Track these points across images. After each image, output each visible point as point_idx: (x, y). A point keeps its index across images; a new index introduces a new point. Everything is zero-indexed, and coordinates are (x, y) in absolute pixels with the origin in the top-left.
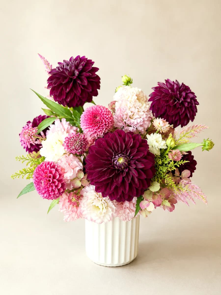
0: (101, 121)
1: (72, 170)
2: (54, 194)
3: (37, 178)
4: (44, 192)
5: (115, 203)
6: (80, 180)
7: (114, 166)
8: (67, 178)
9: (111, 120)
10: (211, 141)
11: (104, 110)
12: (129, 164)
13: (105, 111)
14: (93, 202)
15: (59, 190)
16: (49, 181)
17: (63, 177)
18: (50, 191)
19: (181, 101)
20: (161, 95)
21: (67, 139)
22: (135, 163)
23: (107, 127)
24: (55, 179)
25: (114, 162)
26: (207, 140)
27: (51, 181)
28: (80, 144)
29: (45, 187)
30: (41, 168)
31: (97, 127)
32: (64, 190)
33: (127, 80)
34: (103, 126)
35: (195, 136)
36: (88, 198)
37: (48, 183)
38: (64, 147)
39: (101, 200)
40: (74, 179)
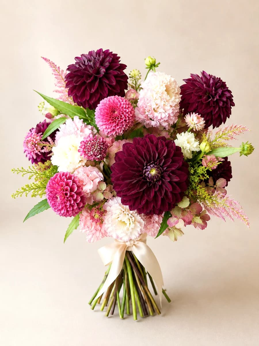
0: (120, 117)
1: (92, 182)
2: (73, 210)
3: (51, 192)
4: (60, 208)
5: (143, 217)
6: (102, 192)
7: (145, 178)
8: (86, 191)
9: (131, 115)
10: (251, 144)
11: (122, 103)
12: (163, 177)
13: (124, 104)
14: (119, 217)
15: (78, 204)
16: (66, 194)
17: (82, 189)
18: (68, 207)
19: (215, 99)
20: (194, 89)
21: (83, 143)
22: (169, 176)
23: (127, 124)
24: (73, 192)
25: (145, 174)
26: (246, 143)
27: (69, 194)
28: (98, 148)
29: (62, 202)
30: (55, 181)
31: (115, 124)
32: (83, 204)
33: (151, 64)
34: (122, 122)
35: (233, 139)
36: (112, 213)
37: (65, 197)
38: (80, 153)
39: (128, 214)
40: (95, 191)
